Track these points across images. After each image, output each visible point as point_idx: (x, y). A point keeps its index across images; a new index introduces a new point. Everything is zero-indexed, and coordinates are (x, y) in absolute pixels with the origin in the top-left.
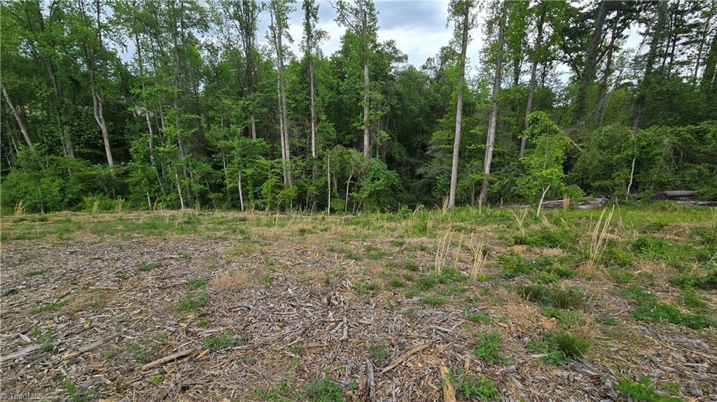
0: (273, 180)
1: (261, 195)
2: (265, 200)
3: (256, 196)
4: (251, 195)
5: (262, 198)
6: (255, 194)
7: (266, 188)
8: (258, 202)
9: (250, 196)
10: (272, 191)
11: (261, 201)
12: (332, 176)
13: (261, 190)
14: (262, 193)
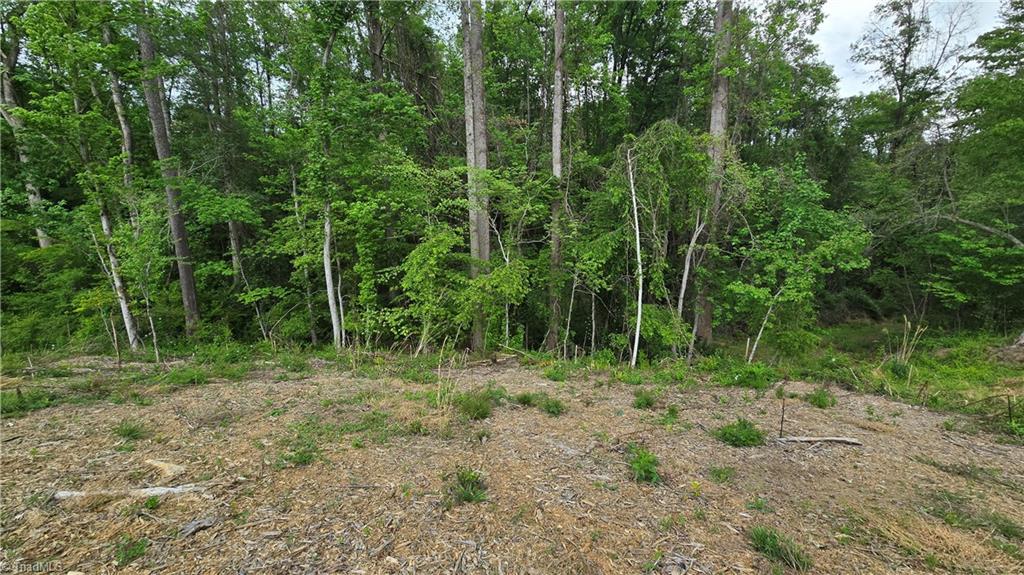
0: (440, 240)
1: (400, 292)
2: (412, 310)
3: (386, 296)
4: (366, 288)
5: (406, 303)
6: (382, 289)
7: (416, 269)
8: (391, 317)
9: (364, 296)
10: (440, 281)
11: (398, 312)
12: (645, 223)
13: (402, 274)
14: (405, 285)
